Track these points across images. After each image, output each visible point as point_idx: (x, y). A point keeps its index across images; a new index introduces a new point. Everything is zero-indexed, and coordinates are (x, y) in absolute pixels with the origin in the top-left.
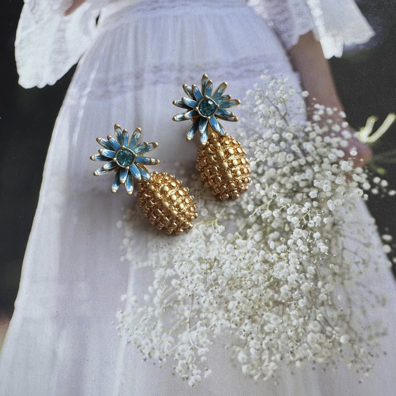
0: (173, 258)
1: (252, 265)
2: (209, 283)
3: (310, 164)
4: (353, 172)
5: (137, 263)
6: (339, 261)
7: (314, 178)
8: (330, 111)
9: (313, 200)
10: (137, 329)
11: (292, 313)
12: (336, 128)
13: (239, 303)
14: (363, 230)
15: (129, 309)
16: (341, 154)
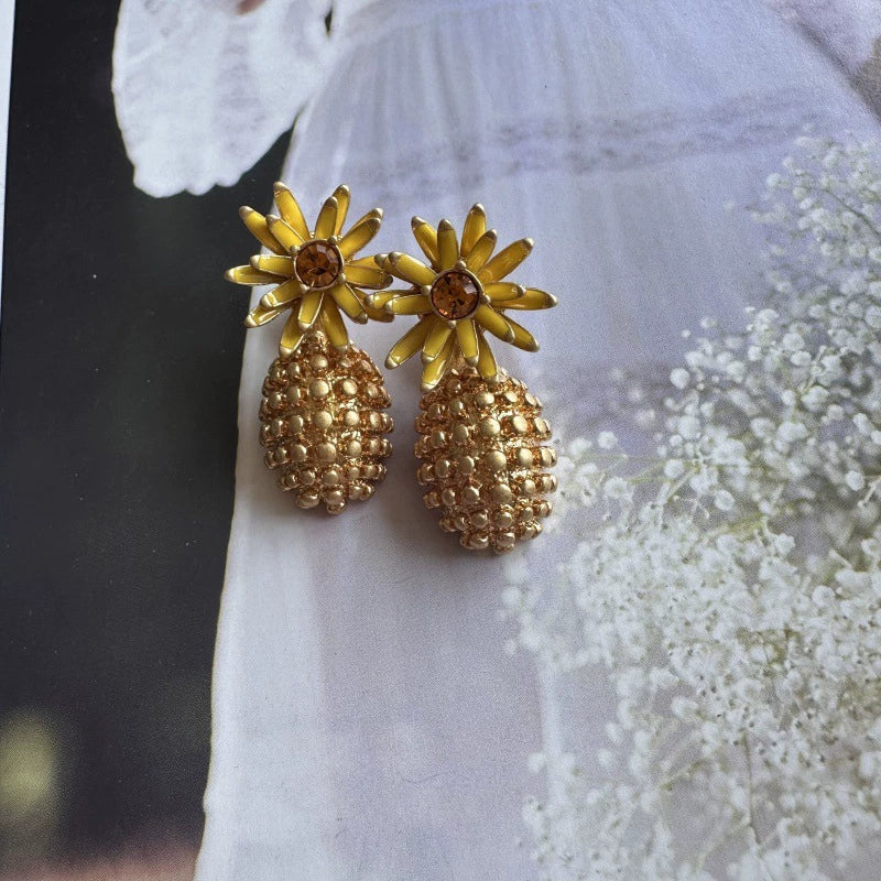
0: (661, 636)
2: (786, 702)
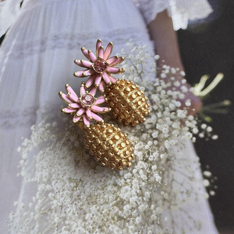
1: (106, 186)
3: (155, 111)
4: (186, 119)
5: (27, 179)
6: (168, 189)
7: (157, 122)
8: (174, 71)
9: (154, 139)
10: (21, 228)
11: (130, 227)
12: (177, 84)
13: (93, 215)
14: (190, 166)
15: (18, 212)
16: (179, 104)
